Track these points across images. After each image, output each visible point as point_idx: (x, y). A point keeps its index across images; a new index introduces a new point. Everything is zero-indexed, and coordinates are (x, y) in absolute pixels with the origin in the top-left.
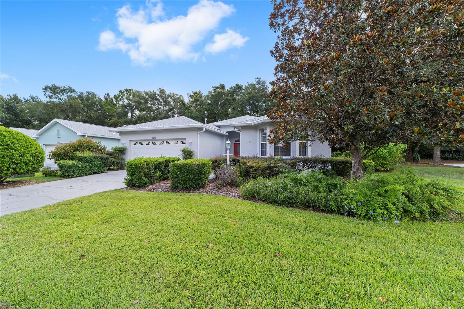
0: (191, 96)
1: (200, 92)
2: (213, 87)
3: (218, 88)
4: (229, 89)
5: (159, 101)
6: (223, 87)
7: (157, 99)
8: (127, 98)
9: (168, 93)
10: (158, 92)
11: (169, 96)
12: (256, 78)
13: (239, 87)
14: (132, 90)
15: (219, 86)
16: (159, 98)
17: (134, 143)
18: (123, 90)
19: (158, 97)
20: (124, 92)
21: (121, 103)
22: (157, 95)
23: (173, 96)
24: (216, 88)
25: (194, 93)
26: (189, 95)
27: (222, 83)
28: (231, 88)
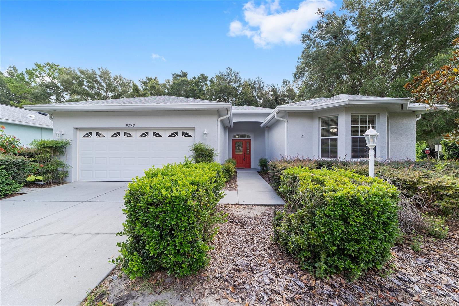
0: (145, 83)
1: (156, 79)
2: (173, 75)
3: (179, 76)
4: (191, 78)
5: (100, 84)
6: (185, 75)
7: (97, 82)
8: (49, 75)
9: (112, 75)
10: (98, 73)
11: (115, 79)
12: (227, 69)
13: (204, 78)
14: (58, 66)
15: (180, 74)
16: (101, 81)
17: (84, 133)
18: (42, 63)
19: (99, 79)
20: (44, 67)
21: (39, 80)
22: (97, 76)
23: (120, 79)
24: (176, 76)
25: (150, 80)
26: (142, 81)
27: (184, 71)
28: (194, 78)
